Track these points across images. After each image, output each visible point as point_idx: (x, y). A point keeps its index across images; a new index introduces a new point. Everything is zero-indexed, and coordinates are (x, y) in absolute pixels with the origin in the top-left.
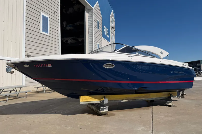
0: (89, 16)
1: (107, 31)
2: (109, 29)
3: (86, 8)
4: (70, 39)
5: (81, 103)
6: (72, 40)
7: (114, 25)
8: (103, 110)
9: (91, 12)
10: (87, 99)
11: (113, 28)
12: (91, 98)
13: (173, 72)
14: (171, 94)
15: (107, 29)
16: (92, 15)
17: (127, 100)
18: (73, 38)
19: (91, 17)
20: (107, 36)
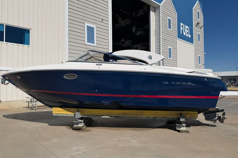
0: (156, 15)
1: (188, 29)
2: (191, 26)
3: (151, 7)
4: (140, 46)
5: (54, 115)
6: (142, 46)
7: (201, 20)
8: (78, 125)
9: (158, 10)
10: (59, 111)
11: (198, 24)
12: (64, 111)
13: (170, 83)
14: (181, 114)
15: (187, 27)
16: (159, 13)
17: (109, 116)
18: (142, 44)
19: (158, 16)
20: (187, 35)
